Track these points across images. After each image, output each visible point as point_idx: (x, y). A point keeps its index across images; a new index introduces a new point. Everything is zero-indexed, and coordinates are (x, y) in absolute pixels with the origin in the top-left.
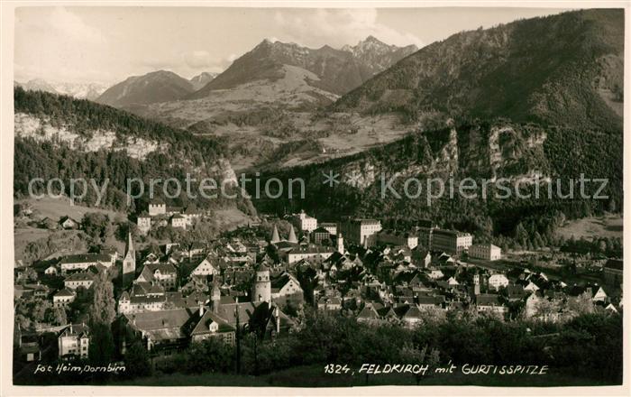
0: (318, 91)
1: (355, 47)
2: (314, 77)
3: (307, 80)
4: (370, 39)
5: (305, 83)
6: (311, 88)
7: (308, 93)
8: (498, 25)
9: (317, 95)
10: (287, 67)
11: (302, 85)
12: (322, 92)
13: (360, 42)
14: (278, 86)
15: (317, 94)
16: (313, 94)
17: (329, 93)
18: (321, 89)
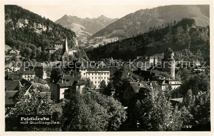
0: (85, 32)
1: (97, 19)
2: (83, 27)
3: (82, 29)
4: (102, 16)
5: (81, 30)
6: (83, 31)
7: (82, 33)
8: (153, 8)
9: (85, 33)
10: (74, 24)
11: (80, 30)
12: (87, 33)
13: (99, 17)
17: (89, 33)
18: (86, 31)
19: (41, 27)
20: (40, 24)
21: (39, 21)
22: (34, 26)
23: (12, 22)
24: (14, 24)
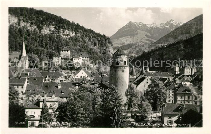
1: (165, 24)
2: (149, 35)
3: (146, 35)
4: (171, 20)
5: (145, 37)
6: (147, 38)
7: (147, 40)
10: (138, 31)
12: (152, 40)
13: (167, 22)
14: (135, 38)
15: (150, 40)
16: (149, 40)
18: (152, 39)
19: (68, 34)
20: (67, 30)
21: (65, 27)
22: (60, 32)
23: (37, 30)
24: (39, 31)
